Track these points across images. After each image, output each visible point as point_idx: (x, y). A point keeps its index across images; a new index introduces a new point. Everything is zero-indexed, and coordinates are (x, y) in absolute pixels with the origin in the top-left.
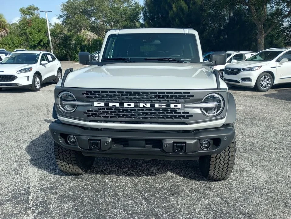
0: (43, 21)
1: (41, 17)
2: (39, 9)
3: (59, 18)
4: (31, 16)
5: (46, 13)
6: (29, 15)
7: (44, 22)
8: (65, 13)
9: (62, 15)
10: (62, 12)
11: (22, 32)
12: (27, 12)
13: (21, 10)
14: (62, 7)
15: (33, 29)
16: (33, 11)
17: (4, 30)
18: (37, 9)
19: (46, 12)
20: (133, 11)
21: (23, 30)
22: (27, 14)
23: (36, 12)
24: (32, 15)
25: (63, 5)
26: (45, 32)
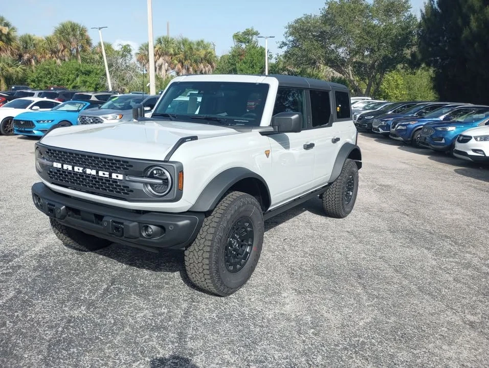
0: (260, 51)
1: (259, 45)
2: (259, 34)
3: (281, 47)
4: (247, 44)
5: (266, 40)
6: (245, 42)
7: (262, 53)
8: (291, 38)
9: (285, 41)
10: (286, 37)
11: (231, 68)
12: (242, 40)
13: (235, 36)
14: (287, 29)
15: (245, 63)
16: (251, 37)
17: (210, 65)
18: (256, 34)
19: (267, 38)
20: (403, 30)
21: (232, 64)
22: (241, 42)
23: (255, 38)
24: (248, 42)
25: (290, 27)
26: (262, 68)
